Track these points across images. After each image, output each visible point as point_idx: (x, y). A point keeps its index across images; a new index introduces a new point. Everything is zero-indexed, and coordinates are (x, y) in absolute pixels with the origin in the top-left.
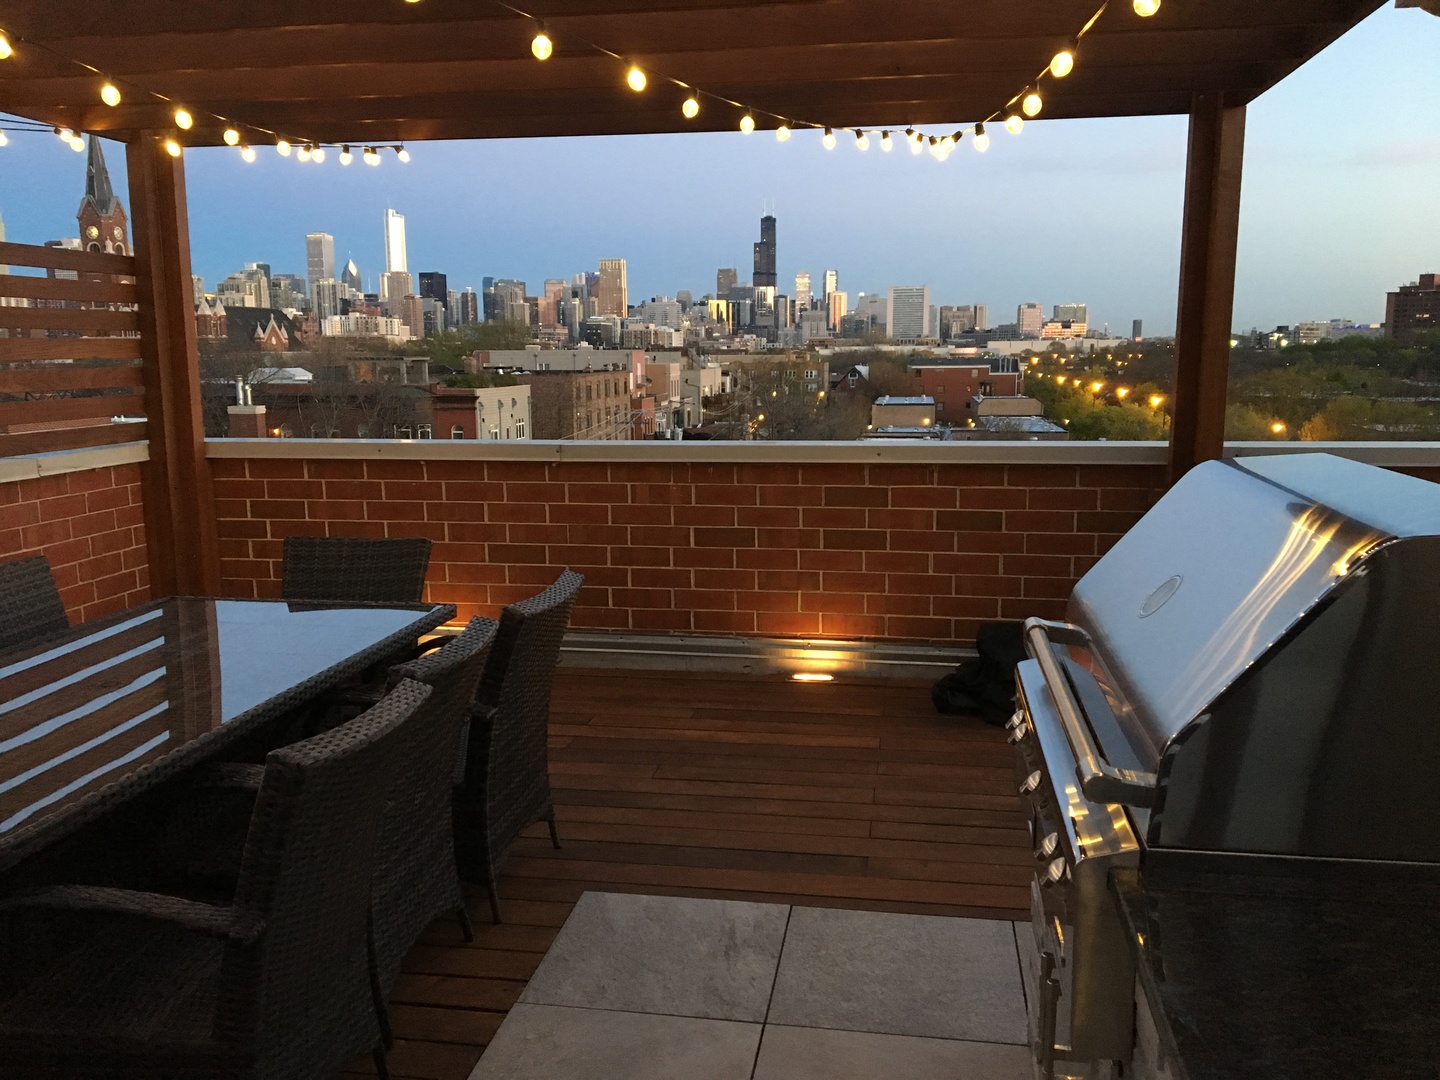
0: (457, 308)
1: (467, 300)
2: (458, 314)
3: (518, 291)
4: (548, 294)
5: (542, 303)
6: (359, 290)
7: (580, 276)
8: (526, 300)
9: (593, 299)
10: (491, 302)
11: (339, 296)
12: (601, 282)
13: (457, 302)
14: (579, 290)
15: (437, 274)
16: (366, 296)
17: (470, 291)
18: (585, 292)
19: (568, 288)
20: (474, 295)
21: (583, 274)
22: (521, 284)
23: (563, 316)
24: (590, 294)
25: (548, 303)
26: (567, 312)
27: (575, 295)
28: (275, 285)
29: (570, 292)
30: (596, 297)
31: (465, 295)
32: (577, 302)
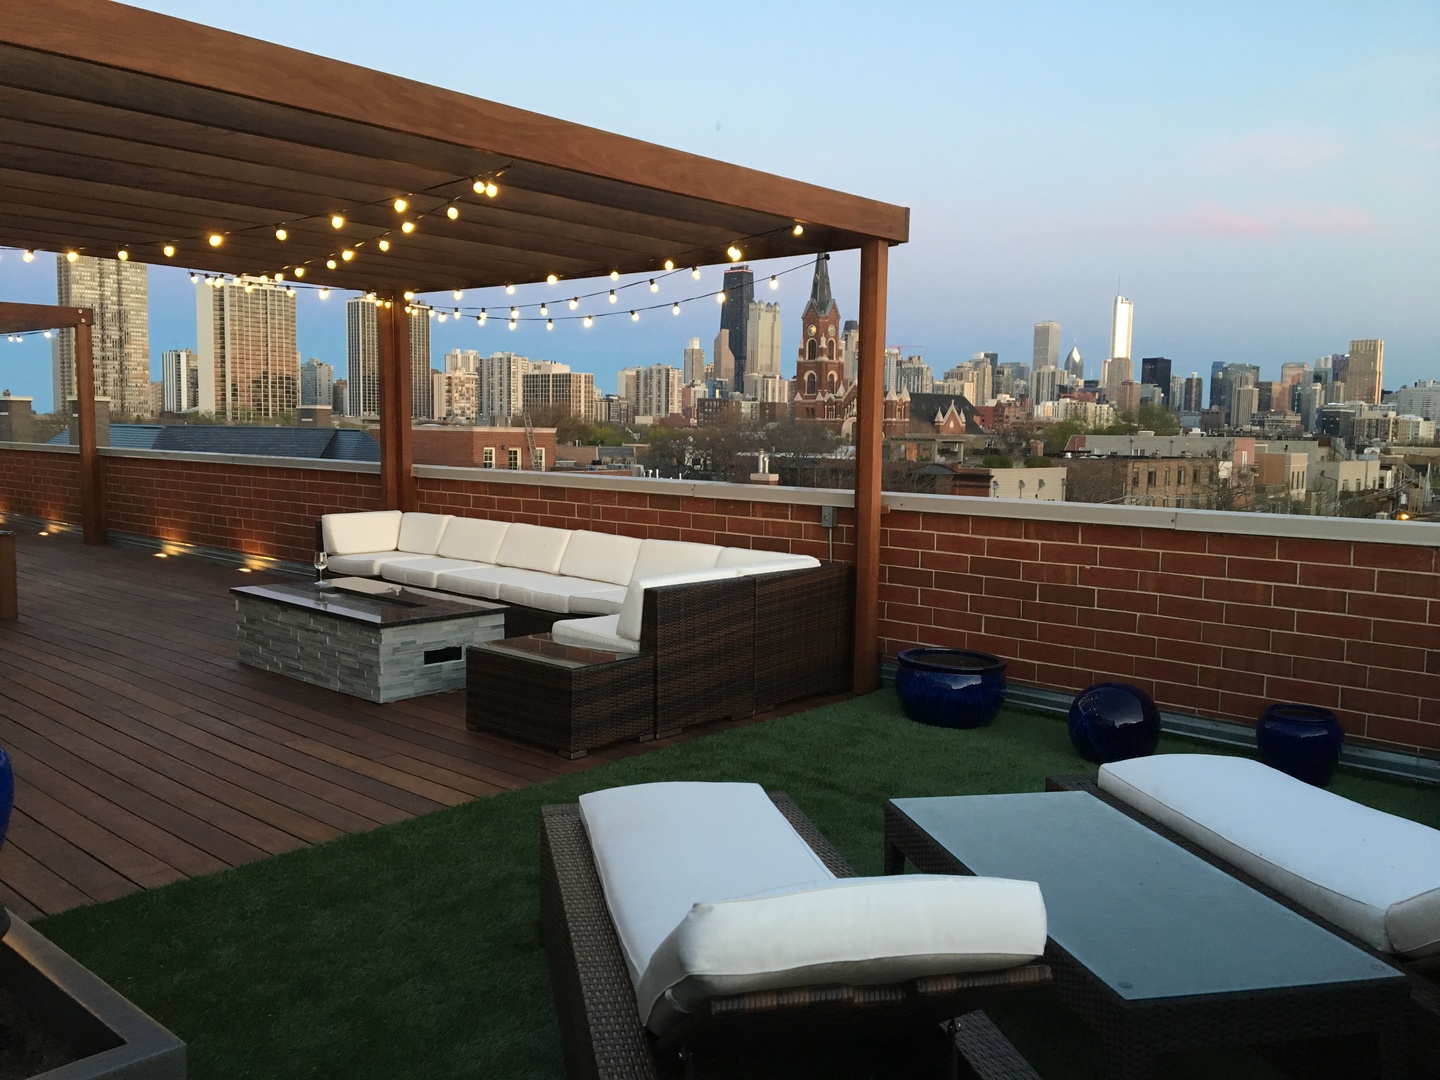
0: (1181, 393)
1: (1191, 385)
2: (1180, 400)
3: (1251, 376)
4: (1285, 379)
5: (1276, 389)
6: (1080, 376)
7: (1326, 359)
8: (1257, 384)
9: (1339, 383)
10: (1220, 389)
11: (1057, 382)
12: (1350, 365)
13: (1181, 388)
14: (1323, 374)
15: (1162, 360)
16: (1086, 382)
17: (1196, 377)
18: (1330, 376)
19: (1310, 372)
20: (1199, 381)
21: (1330, 357)
22: (1254, 368)
23: (1298, 401)
24: (1336, 377)
25: (1284, 389)
26: (1304, 398)
27: (1317, 378)
28: (999, 372)
29: (1312, 376)
30: (1344, 380)
31: (1189, 381)
32: (1318, 386)
